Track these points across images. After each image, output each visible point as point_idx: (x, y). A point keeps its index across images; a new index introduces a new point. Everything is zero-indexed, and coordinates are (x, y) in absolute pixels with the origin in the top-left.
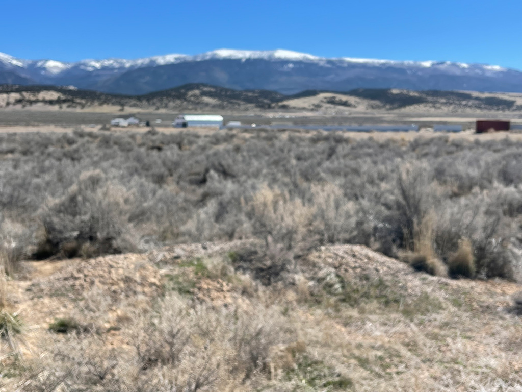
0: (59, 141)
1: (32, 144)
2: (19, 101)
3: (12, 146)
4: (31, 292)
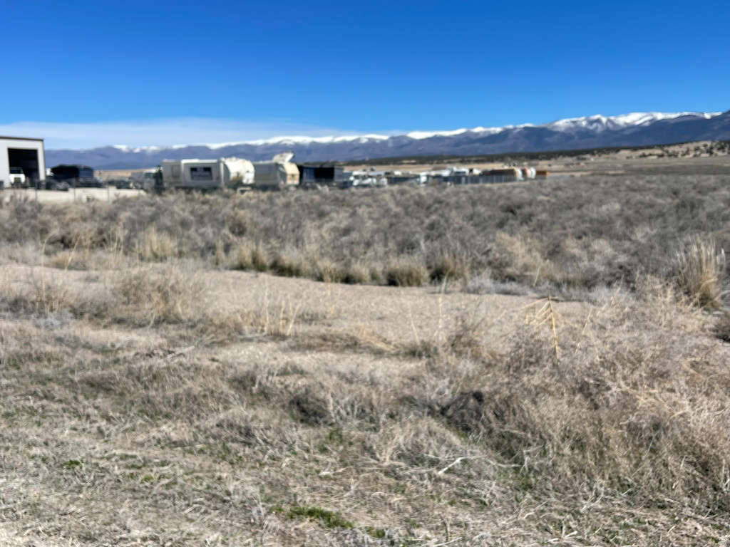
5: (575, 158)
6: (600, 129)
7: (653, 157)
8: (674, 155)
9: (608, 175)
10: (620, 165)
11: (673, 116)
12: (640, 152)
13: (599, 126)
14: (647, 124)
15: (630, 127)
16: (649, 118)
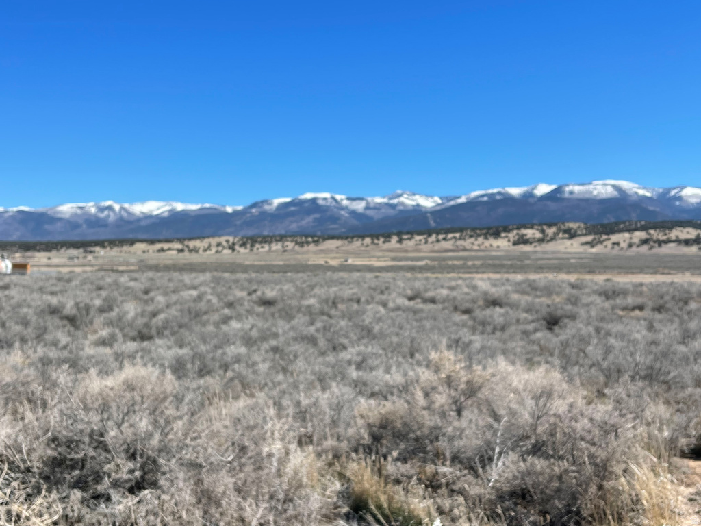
1: (667, 298)
2: (645, 242)
3: (640, 300)
4: (696, 503)
5: (81, 250)
6: (112, 218)
7: (172, 252)
8: (196, 250)
9: (117, 271)
10: (133, 260)
11: (193, 207)
12: (158, 246)
13: (112, 214)
14: (166, 214)
15: (148, 217)
16: (167, 208)
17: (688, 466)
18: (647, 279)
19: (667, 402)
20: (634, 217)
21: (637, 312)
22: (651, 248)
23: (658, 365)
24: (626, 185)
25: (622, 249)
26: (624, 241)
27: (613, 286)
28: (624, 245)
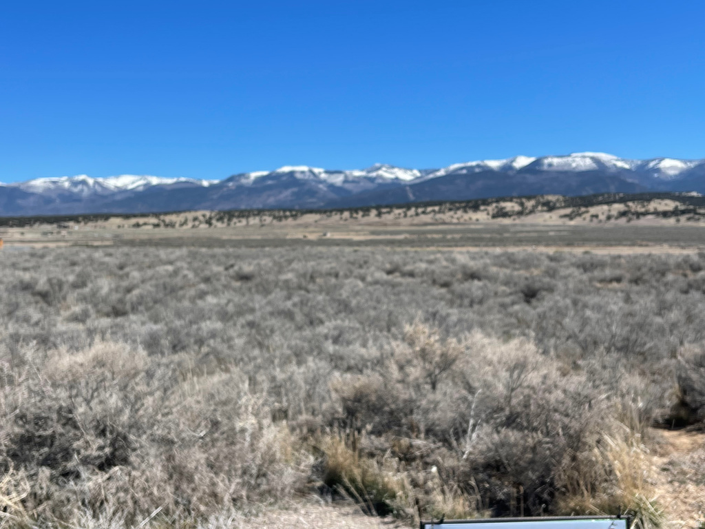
0: (678, 266)
1: (644, 270)
2: (623, 214)
3: (618, 272)
4: (669, 472)
5: (55, 226)
6: (86, 192)
7: (148, 227)
8: (172, 225)
9: (92, 247)
10: (108, 235)
11: (169, 181)
12: (133, 221)
13: (86, 189)
14: (141, 189)
15: (122, 191)
16: (142, 182)
17: (662, 437)
18: (625, 251)
19: (643, 374)
20: (612, 189)
21: (615, 285)
22: (629, 221)
23: (634, 337)
24: (604, 157)
25: (600, 221)
26: (603, 213)
27: (592, 258)
28: (602, 217)
